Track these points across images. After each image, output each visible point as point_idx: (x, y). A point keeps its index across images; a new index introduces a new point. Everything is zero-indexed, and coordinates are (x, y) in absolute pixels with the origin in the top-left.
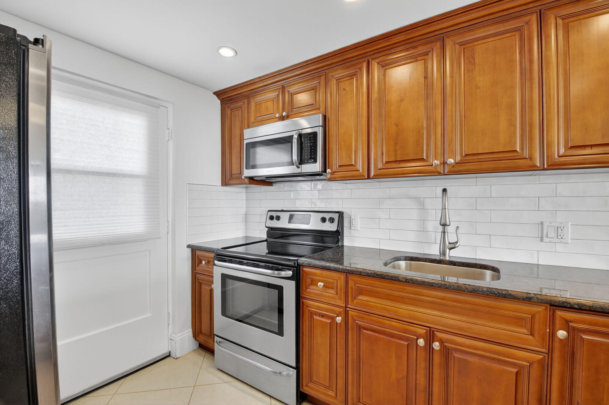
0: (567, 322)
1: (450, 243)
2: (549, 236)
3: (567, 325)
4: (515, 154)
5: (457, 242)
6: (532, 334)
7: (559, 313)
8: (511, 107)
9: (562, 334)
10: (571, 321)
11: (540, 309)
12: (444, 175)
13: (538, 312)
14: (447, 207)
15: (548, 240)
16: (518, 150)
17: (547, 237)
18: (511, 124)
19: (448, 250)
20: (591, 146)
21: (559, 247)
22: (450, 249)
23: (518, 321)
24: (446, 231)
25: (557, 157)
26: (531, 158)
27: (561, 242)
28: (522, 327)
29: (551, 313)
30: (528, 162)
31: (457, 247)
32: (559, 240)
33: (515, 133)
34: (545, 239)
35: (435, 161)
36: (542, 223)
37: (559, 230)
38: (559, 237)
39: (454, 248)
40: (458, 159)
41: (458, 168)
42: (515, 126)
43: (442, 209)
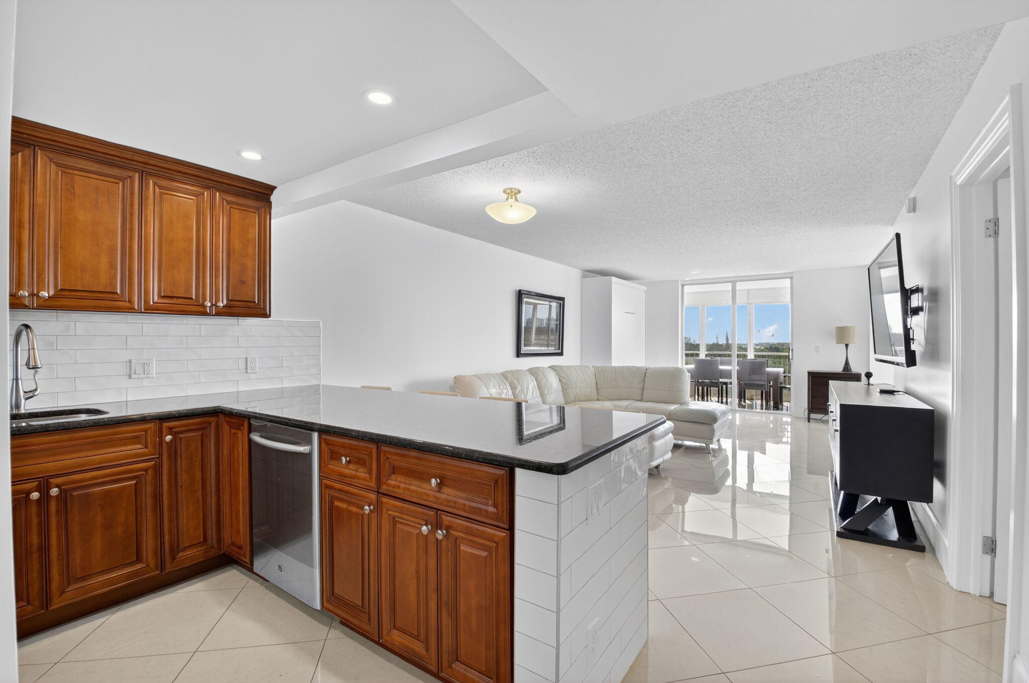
0: (171, 429)
1: (25, 392)
2: (136, 373)
3: (170, 431)
4: (116, 296)
5: (36, 390)
6: (146, 447)
7: (166, 424)
8: (112, 250)
9: (168, 438)
10: (173, 428)
11: (152, 425)
12: (32, 309)
13: (149, 428)
14: (36, 347)
15: (136, 376)
16: (119, 292)
17: (135, 373)
18: (112, 266)
19: (23, 400)
20: (177, 298)
21: (146, 382)
22: (26, 399)
23: (134, 440)
24: (19, 377)
25: (152, 303)
26: (130, 301)
27: (147, 378)
28: (137, 444)
29: (160, 426)
30: (127, 304)
31: (36, 395)
32: (145, 376)
33: (115, 275)
34: (133, 376)
35: (21, 292)
36: (130, 361)
37: (146, 366)
38: (146, 373)
39: (32, 397)
40: (52, 293)
41: (51, 303)
42: (116, 269)
43: (29, 350)
